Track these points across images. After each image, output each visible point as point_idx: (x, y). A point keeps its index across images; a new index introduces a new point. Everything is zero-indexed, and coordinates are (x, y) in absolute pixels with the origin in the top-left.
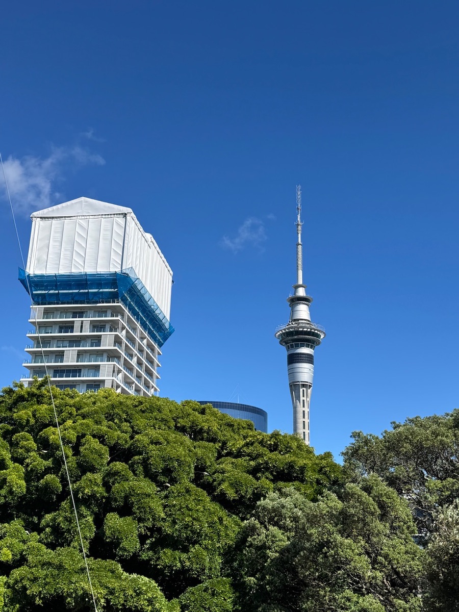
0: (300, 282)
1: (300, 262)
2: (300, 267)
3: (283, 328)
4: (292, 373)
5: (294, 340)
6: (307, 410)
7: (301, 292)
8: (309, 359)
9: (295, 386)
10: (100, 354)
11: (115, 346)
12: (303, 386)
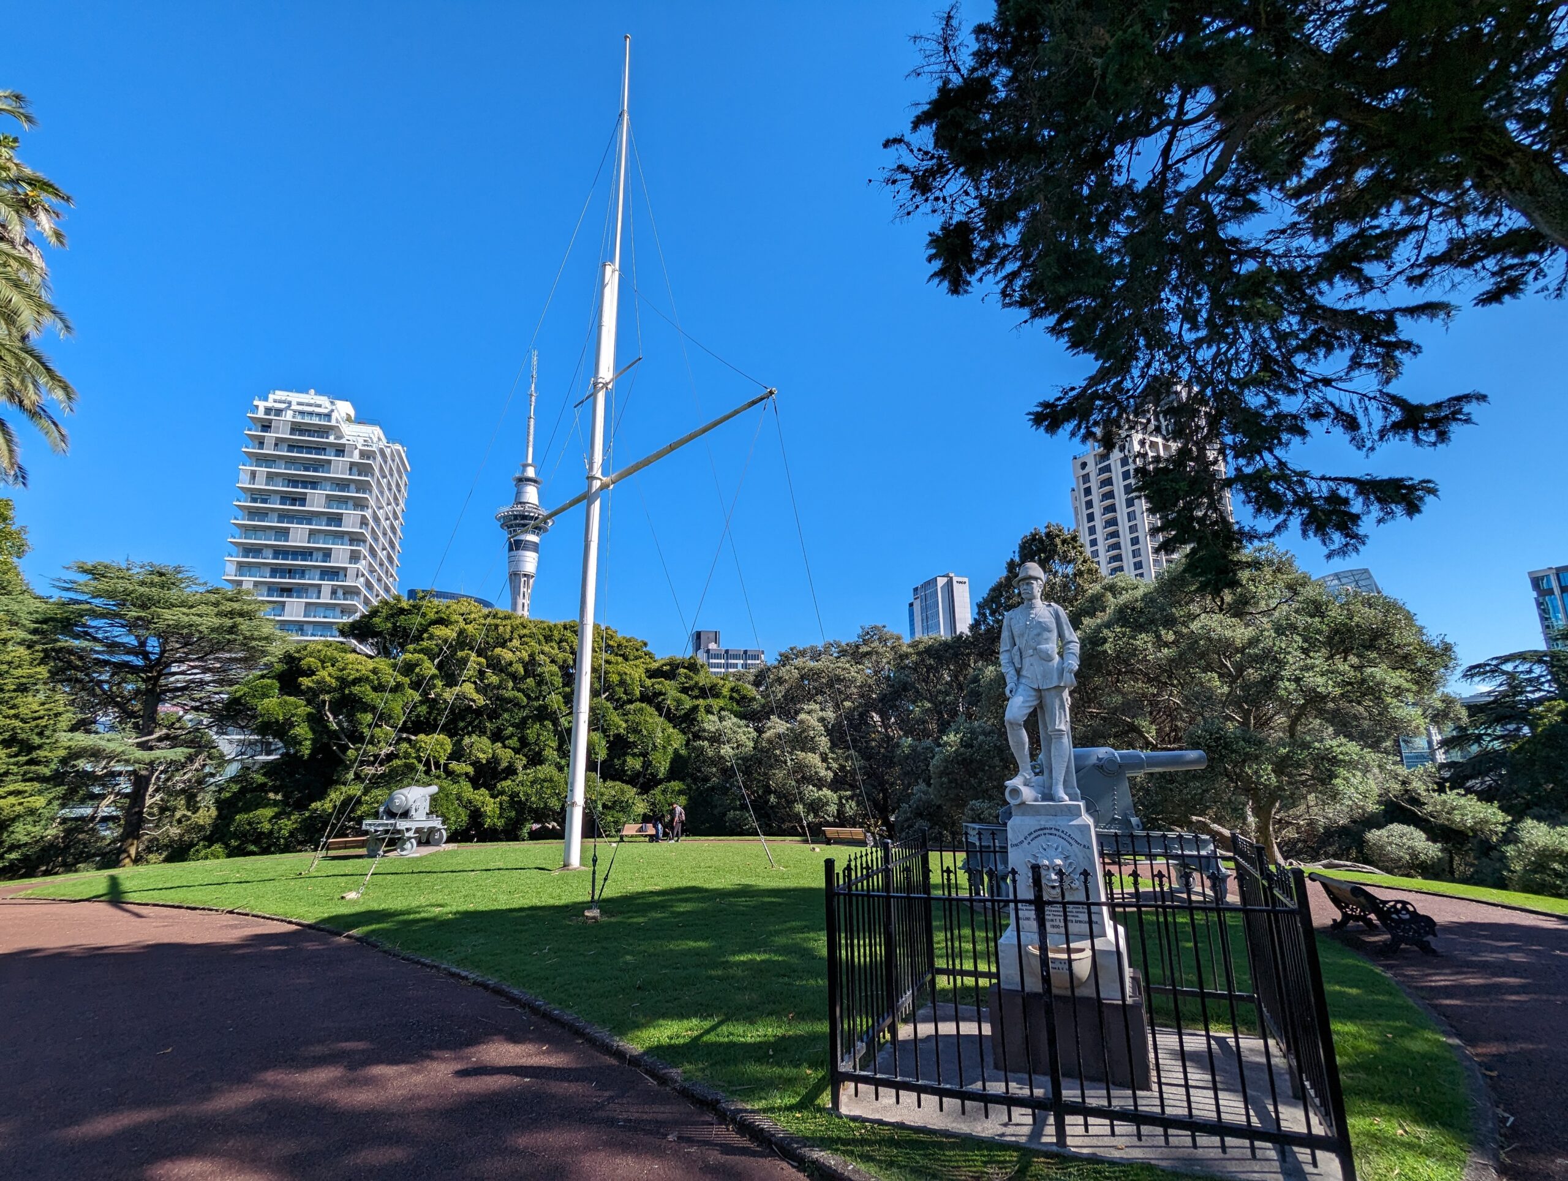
0: (530, 461)
1: (531, 438)
2: (531, 444)
3: (505, 510)
4: (514, 562)
5: (518, 525)
6: (527, 602)
7: (531, 472)
8: (535, 547)
9: (515, 576)
10: (339, 536)
11: (361, 528)
12: (525, 575)
